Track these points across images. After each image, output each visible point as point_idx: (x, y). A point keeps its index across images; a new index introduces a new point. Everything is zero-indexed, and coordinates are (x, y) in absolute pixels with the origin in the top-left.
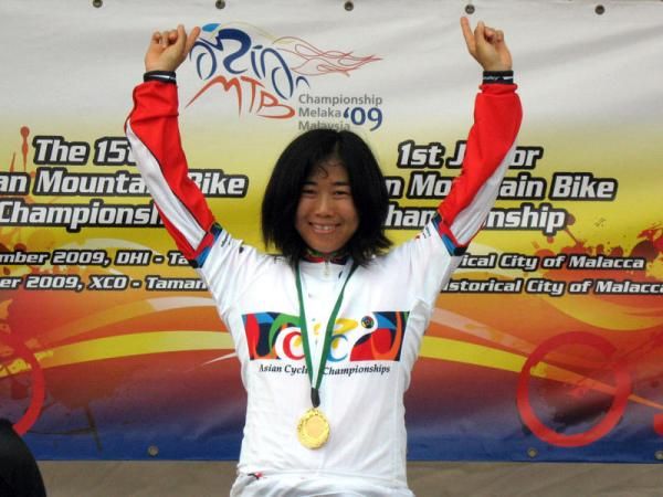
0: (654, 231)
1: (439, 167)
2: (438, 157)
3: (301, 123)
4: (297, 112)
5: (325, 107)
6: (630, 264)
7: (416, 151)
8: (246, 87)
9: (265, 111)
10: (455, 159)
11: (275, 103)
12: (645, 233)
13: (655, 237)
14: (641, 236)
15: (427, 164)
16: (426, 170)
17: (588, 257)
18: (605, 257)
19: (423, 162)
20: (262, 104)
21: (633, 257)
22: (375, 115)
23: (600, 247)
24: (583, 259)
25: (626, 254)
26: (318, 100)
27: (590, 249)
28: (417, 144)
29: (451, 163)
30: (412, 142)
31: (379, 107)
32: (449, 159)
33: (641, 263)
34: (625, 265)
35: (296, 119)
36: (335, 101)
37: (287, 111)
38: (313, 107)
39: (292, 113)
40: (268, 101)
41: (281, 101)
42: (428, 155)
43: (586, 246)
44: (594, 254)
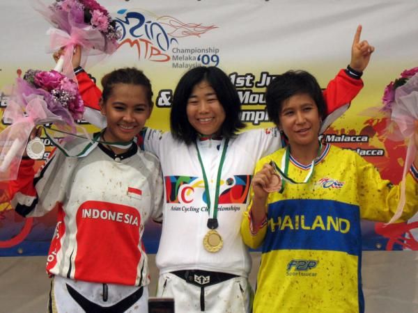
0: (373, 121)
1: (252, 87)
2: (251, 82)
3: (173, 64)
4: (171, 58)
5: (187, 55)
6: (359, 139)
7: (239, 79)
8: (142, 44)
9: (154, 58)
10: (260, 82)
11: (159, 53)
12: (368, 122)
13: (374, 124)
14: (365, 123)
15: (245, 86)
16: (244, 89)
17: (336, 136)
18: (346, 136)
19: (242, 85)
20: (152, 54)
21: (362, 135)
22: (215, 59)
23: (343, 130)
24: (333, 137)
25: (357, 134)
26: (183, 51)
27: (337, 131)
28: (239, 74)
29: (258, 85)
30: (236, 73)
31: (217, 54)
32: (257, 83)
33: (366, 138)
34: (357, 140)
35: (171, 62)
36: (192, 51)
37: (166, 58)
38: (180, 55)
39: (169, 58)
40: (155, 52)
41: (162, 52)
42: (245, 80)
43: (335, 129)
44: (340, 134)
